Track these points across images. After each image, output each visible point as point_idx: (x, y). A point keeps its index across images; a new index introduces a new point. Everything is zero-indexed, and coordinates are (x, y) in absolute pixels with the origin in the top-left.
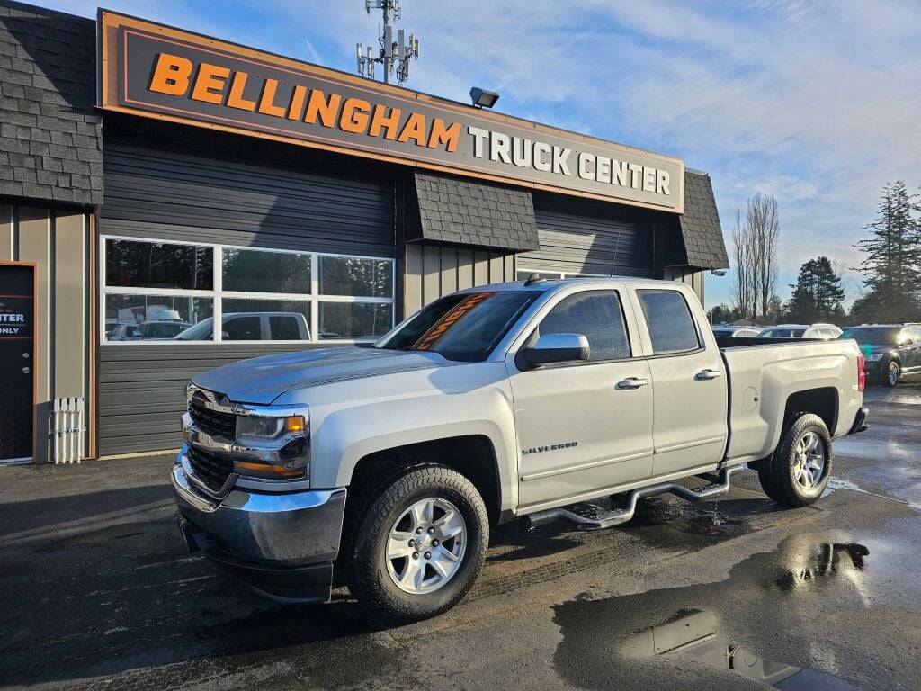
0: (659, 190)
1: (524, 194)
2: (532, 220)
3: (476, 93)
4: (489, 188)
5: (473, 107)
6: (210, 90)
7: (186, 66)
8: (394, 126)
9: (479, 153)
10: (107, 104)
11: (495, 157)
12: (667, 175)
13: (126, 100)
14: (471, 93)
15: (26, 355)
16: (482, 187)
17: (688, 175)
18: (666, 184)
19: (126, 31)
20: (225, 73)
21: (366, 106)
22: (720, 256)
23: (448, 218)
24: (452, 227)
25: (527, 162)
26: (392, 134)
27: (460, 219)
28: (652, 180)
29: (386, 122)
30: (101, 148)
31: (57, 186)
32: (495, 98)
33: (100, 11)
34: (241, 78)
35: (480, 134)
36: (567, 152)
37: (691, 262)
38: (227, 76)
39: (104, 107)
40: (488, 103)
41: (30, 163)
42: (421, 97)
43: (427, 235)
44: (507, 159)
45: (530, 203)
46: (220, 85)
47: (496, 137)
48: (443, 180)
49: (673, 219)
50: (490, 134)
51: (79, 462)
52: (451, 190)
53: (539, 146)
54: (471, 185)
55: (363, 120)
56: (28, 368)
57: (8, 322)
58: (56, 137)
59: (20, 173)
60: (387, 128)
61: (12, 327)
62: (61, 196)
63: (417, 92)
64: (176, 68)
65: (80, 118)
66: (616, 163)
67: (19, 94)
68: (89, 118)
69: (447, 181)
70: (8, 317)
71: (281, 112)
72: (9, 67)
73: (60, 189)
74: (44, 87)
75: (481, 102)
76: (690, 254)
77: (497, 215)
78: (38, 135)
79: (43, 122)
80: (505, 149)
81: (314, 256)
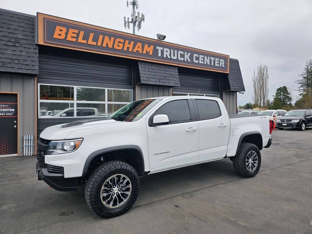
0: (221, 66)
1: (175, 68)
2: (178, 76)
4: (163, 66)
5: (158, 40)
6: (72, 37)
7: (65, 30)
8: (131, 47)
9: (160, 55)
10: (41, 42)
11: (165, 56)
12: (223, 61)
13: (46, 41)
14: (157, 36)
15: (15, 122)
16: (161, 66)
18: (223, 64)
19: (46, 19)
20: (77, 31)
21: (122, 41)
22: (242, 88)
23: (149, 76)
24: (151, 80)
25: (175, 58)
26: (130, 50)
27: (153, 77)
28: (218, 62)
29: (129, 46)
30: (38, 56)
31: (25, 69)
32: (165, 37)
33: (38, 13)
34: (82, 33)
35: (160, 49)
36: (189, 54)
37: (232, 90)
39: (39, 43)
40: (163, 39)
41: (16, 62)
44: (169, 57)
45: (177, 71)
46: (75, 35)
47: (165, 50)
50: (163, 49)
51: (32, 155)
52: (150, 67)
53: (179, 52)
54: (157, 65)
55: (121, 45)
56: (16, 126)
57: (10, 111)
58: (24, 53)
59: (13, 65)
60: (129, 48)
61: (11, 113)
63: (139, 36)
64: (61, 31)
65: (31, 47)
66: (206, 57)
67: (13, 40)
68: (34, 47)
69: (149, 64)
70: (10, 110)
71: (95, 43)
72: (9, 31)
74: (21, 37)
75: (160, 38)
76: (231, 87)
77: (165, 75)
78: (18, 53)
79: (20, 49)
80: (168, 54)
81: (106, 89)
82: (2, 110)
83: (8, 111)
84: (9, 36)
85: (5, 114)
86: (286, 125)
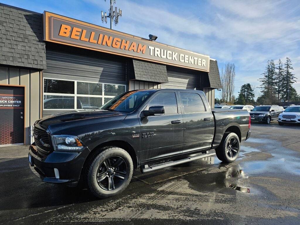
0: (203, 65)
1: (164, 66)
2: (166, 74)
3: (151, 36)
4: (154, 64)
5: (150, 40)
6: (76, 35)
7: (69, 28)
8: (127, 46)
9: (151, 54)
10: (47, 39)
11: (156, 55)
12: (205, 60)
13: (52, 38)
14: (149, 36)
15: (22, 113)
16: (152, 64)
17: (211, 61)
18: (204, 63)
19: (52, 18)
20: (80, 30)
21: (120, 40)
22: (220, 85)
23: (142, 73)
24: (144, 76)
25: (165, 57)
26: (127, 48)
27: (146, 74)
28: (201, 62)
29: (125, 45)
30: (45, 52)
31: (34, 64)
32: (156, 38)
33: (45, 12)
34: (85, 31)
35: (152, 48)
36: (176, 54)
37: (211, 87)
38: (80, 31)
39: (46, 40)
40: (154, 39)
41: (26, 57)
42: (135, 37)
43: (137, 78)
44: (159, 56)
45: (166, 69)
46: (79, 34)
47: (156, 49)
48: (141, 62)
49: (206, 74)
50: (155, 48)
52: (143, 64)
53: (168, 52)
54: (149, 63)
55: (119, 44)
56: (22, 117)
57: (17, 103)
58: (33, 49)
59: (23, 60)
60: (125, 46)
61: (18, 105)
62: (35, 66)
63: (134, 36)
64: (67, 29)
65: (39, 43)
66: (190, 57)
67: (22, 36)
68: (41, 43)
69: (142, 62)
70: (17, 102)
71: (96, 42)
72: (19, 28)
73: (34, 65)
74: (29, 34)
75: (152, 39)
76: (211, 84)
77: (156, 72)
78: (27, 48)
79: (29, 45)
80: (159, 53)
81: (103, 84)
82: (9, 102)
83: (15, 103)
84: (19, 32)
85: (13, 105)
86: (254, 119)
